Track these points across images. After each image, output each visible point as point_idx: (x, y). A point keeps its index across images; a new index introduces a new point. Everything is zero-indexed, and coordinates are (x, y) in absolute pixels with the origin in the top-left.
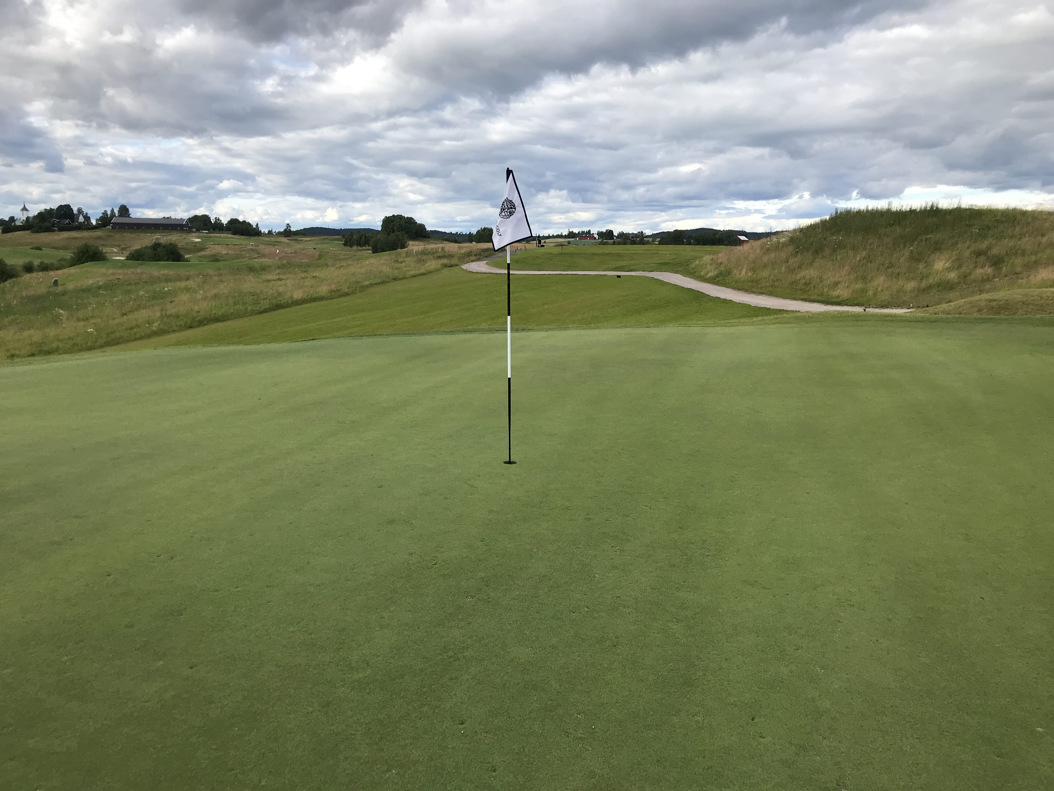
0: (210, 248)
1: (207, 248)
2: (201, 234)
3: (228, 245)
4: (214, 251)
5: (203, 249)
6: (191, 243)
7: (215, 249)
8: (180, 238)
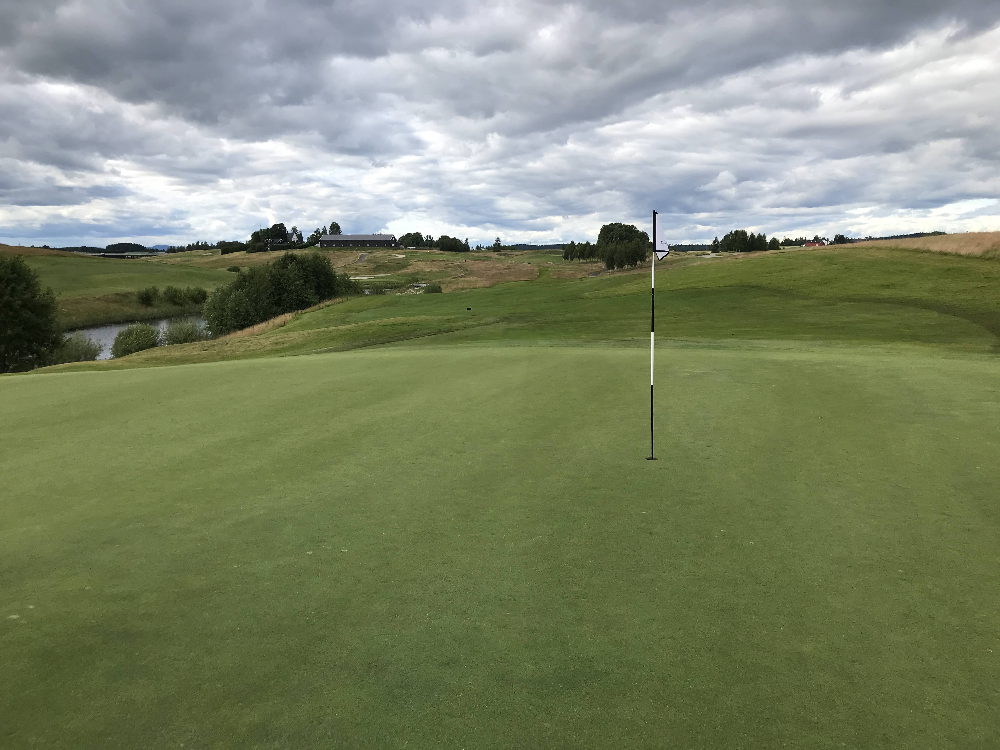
0: (412, 264)
1: (409, 265)
2: (407, 251)
3: (433, 261)
4: (417, 268)
5: (404, 267)
6: (394, 259)
7: (418, 266)
8: (386, 255)
